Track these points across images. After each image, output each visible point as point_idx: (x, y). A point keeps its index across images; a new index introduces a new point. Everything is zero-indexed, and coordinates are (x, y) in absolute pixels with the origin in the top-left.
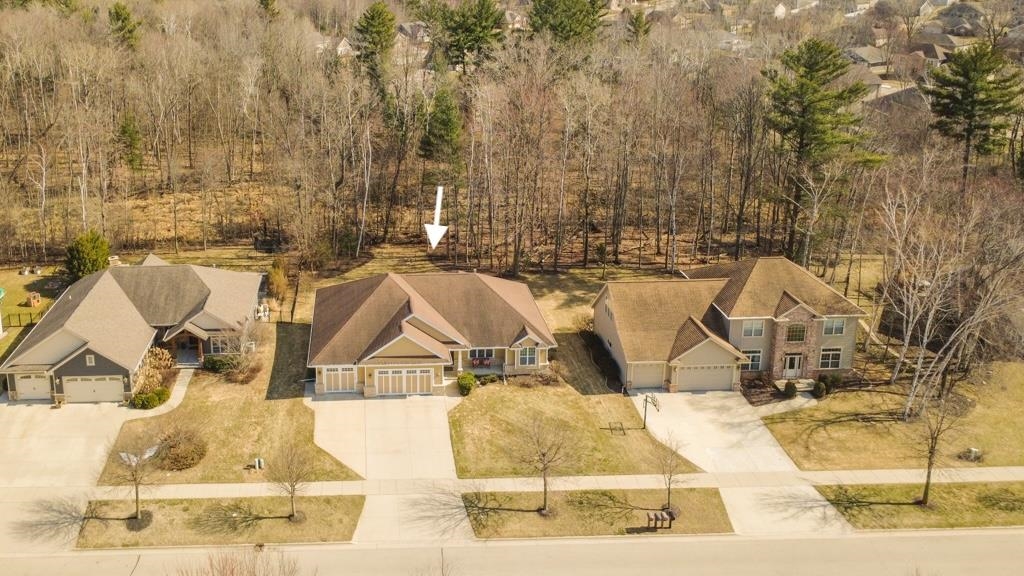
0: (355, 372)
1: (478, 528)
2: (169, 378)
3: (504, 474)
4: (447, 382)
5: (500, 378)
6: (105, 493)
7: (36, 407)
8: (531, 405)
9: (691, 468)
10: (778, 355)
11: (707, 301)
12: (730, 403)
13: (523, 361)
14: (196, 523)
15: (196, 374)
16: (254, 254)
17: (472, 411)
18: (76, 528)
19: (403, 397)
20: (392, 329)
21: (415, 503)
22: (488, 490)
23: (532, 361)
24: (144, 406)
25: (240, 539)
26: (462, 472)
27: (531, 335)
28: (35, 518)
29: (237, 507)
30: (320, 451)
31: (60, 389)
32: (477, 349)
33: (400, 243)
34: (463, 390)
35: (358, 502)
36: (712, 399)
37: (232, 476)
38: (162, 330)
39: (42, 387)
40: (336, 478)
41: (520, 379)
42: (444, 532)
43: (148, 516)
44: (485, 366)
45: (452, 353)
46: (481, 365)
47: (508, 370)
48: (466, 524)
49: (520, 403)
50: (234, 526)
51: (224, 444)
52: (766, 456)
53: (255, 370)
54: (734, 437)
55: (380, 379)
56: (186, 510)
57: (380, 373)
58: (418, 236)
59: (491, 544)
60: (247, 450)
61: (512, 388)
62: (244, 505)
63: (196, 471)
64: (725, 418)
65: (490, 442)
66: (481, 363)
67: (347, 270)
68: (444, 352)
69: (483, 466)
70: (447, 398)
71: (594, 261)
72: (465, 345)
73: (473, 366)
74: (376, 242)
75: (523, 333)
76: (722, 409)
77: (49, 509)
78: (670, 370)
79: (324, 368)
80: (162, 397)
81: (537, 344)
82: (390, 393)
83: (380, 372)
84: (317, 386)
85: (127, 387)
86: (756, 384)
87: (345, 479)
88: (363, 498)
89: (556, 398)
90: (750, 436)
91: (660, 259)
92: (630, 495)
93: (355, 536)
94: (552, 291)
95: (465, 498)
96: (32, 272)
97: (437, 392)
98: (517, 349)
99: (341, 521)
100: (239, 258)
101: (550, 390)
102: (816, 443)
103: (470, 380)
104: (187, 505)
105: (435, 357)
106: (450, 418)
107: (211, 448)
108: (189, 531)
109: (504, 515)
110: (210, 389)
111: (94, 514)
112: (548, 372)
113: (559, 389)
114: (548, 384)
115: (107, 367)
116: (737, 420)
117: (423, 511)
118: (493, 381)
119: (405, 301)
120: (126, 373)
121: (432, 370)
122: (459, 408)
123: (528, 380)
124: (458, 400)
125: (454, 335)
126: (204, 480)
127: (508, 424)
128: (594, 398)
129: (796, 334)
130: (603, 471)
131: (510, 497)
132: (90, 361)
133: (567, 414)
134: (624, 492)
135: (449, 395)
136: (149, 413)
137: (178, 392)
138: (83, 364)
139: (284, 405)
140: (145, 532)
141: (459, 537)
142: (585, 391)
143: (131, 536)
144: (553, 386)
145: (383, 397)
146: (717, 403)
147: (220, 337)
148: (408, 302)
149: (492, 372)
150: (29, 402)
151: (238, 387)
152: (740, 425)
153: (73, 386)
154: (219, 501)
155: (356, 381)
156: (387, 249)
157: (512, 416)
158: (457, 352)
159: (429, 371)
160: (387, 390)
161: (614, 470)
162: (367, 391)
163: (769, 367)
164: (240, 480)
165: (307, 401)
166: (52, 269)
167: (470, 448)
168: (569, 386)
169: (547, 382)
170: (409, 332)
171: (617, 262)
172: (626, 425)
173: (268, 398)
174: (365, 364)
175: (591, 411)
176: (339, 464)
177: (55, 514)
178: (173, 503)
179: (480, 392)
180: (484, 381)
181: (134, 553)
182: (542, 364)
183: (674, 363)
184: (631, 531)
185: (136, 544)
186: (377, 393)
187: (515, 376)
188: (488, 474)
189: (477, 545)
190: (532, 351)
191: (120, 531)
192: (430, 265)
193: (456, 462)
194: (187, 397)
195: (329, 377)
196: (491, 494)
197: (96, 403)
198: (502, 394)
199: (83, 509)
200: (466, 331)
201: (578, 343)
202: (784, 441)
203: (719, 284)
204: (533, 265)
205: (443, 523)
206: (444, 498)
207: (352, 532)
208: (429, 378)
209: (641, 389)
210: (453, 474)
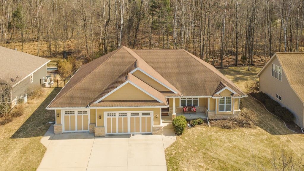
0: (89, 114)
4: (164, 124)
5: (205, 121)
8: (234, 143)
13: (222, 108)
17: (186, 148)
19: (128, 136)
23: (228, 108)
27: (227, 87)
32: (186, 97)
34: (177, 130)
41: (221, 123)
44: (193, 112)
45: (168, 99)
46: (190, 111)
47: (210, 115)
49: (224, 142)
55: (109, 120)
57: (108, 115)
61: (215, 129)
66: (190, 110)
68: (162, 98)
70: (163, 136)
72: (178, 94)
73: (184, 112)
79: (63, 110)
81: (232, 94)
82: (117, 133)
84: (56, 127)
89: (253, 138)
97: (156, 132)
98: (217, 98)
101: (247, 131)
105: (155, 101)
106: (167, 155)
112: (240, 117)
114: (242, 126)
118: (200, 123)
119: (133, 63)
121: (152, 113)
122: (174, 146)
123: (226, 123)
124: (173, 139)
125: (171, 88)
127: (219, 161)
135: (166, 135)
142: (273, 132)
144: (246, 127)
145: (111, 136)
148: (135, 63)
149: (198, 117)
155: (89, 122)
158: (172, 99)
159: (149, 114)
160: (115, 131)
162: (97, 130)
168: (259, 128)
169: (242, 124)
171: (252, 65)
174: (96, 107)
179: (192, 132)
180: (193, 123)
182: (235, 110)
186: (106, 132)
187: (216, 120)
190: (229, 100)
195: (66, 119)
198: (209, 134)
201: (253, 100)
208: (149, 119)
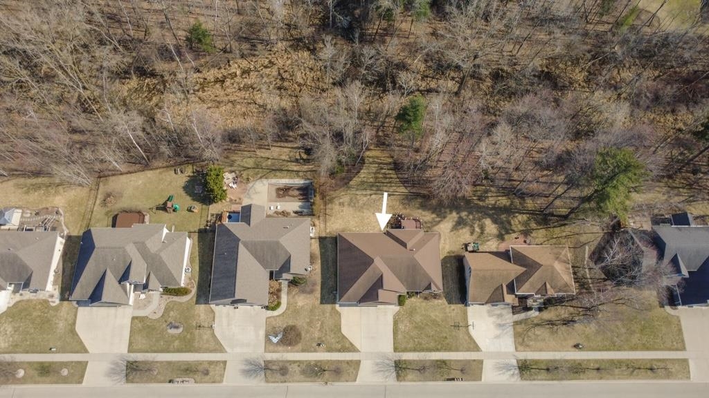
1: (398, 377)
3: (410, 351)
5: (417, 294)
6: (270, 356)
7: (228, 307)
8: (426, 312)
9: (478, 348)
11: (513, 277)
12: (504, 312)
14: (303, 372)
15: (289, 286)
17: (403, 315)
18: (263, 373)
21: (377, 364)
22: (404, 358)
24: (273, 310)
25: (319, 380)
26: (396, 350)
28: (247, 368)
29: (316, 366)
30: (344, 337)
34: (401, 302)
35: (358, 363)
37: (313, 349)
38: (272, 273)
40: (350, 351)
41: (425, 294)
42: (386, 378)
43: (287, 369)
48: (394, 374)
49: (423, 310)
50: (316, 374)
51: (307, 332)
52: (507, 344)
53: (314, 284)
54: (498, 332)
56: (299, 366)
59: (402, 383)
60: (317, 335)
61: (420, 300)
62: (319, 364)
63: (299, 346)
64: (499, 321)
65: (408, 333)
69: (403, 346)
70: (394, 307)
72: (404, 291)
75: (430, 285)
76: (500, 316)
77: (251, 364)
80: (279, 304)
87: (353, 352)
88: (360, 361)
90: (505, 331)
92: (452, 363)
93: (357, 380)
95: (395, 362)
99: (352, 372)
101: (436, 302)
102: (529, 337)
103: (404, 296)
104: (299, 362)
106: (394, 319)
108: (302, 376)
109: (408, 370)
110: (296, 297)
111: (267, 366)
113: (440, 301)
114: (435, 298)
116: (503, 322)
117: (380, 368)
118: (414, 296)
122: (398, 314)
124: (398, 308)
126: (303, 351)
127: (416, 323)
128: (453, 306)
130: (446, 350)
131: (411, 362)
133: (440, 317)
134: (450, 361)
135: (395, 305)
136: (276, 313)
137: (284, 298)
139: (328, 307)
140: (288, 376)
141: (391, 380)
142: (450, 302)
143: (282, 378)
144: (437, 299)
146: (498, 312)
151: (308, 296)
152: (504, 325)
154: (310, 362)
156: (372, 151)
157: (418, 319)
161: (450, 350)
164: (315, 351)
165: (337, 307)
167: (400, 336)
168: (444, 299)
172: (461, 324)
173: (321, 303)
175: (449, 315)
176: (351, 344)
177: (253, 366)
178: (294, 362)
179: (408, 303)
180: (411, 296)
181: (286, 385)
184: (449, 380)
185: (285, 382)
188: (405, 350)
189: (398, 383)
191: (279, 376)
193: (394, 344)
194: (288, 302)
196: (405, 360)
198: (416, 304)
199: (263, 365)
200: (405, 283)
202: (517, 335)
205: (387, 374)
206: (388, 362)
207: (356, 378)
209: (472, 303)
210: (392, 350)
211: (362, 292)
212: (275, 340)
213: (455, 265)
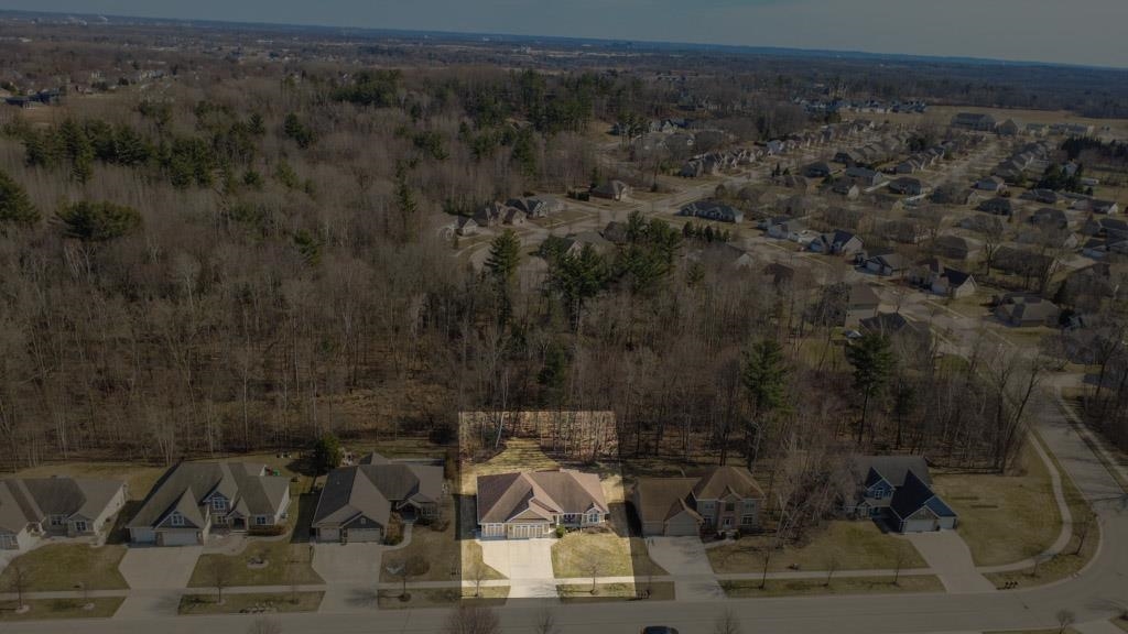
0: (503, 527)
2: (402, 528)
3: (576, 576)
4: (550, 531)
5: (579, 529)
6: (385, 586)
7: (332, 545)
8: (593, 543)
9: (665, 573)
10: (720, 518)
11: (689, 489)
12: (693, 542)
13: (591, 520)
14: (432, 598)
15: (415, 526)
16: (428, 444)
17: (564, 546)
18: (376, 601)
19: (528, 539)
20: (522, 505)
21: (533, 589)
22: (569, 583)
23: (596, 520)
24: (392, 544)
26: (556, 576)
27: (596, 507)
28: (354, 597)
30: (487, 566)
31: (346, 535)
32: (567, 514)
33: (522, 437)
34: (559, 535)
35: (507, 589)
36: (684, 540)
37: (445, 578)
38: (394, 503)
39: (335, 534)
40: (496, 579)
41: (589, 529)
43: (409, 596)
44: (571, 523)
45: (554, 516)
46: (569, 522)
47: (583, 524)
49: (588, 542)
50: (450, 599)
51: (437, 563)
53: (447, 524)
54: (689, 559)
55: (516, 530)
56: (426, 593)
58: (534, 431)
60: (450, 565)
61: (584, 534)
62: (453, 591)
63: (427, 575)
65: (571, 562)
67: (490, 458)
68: (549, 516)
69: (566, 573)
70: (550, 539)
71: (641, 454)
72: (561, 512)
73: (565, 522)
74: (507, 435)
75: (592, 506)
77: (359, 593)
78: (665, 526)
79: (486, 524)
80: (400, 539)
81: (598, 512)
82: (521, 537)
83: (516, 526)
84: (482, 534)
85: (382, 534)
86: (709, 532)
87: (500, 579)
88: (509, 587)
89: (606, 539)
91: (682, 452)
93: (506, 604)
94: (613, 475)
95: (557, 586)
96: (286, 456)
97: (546, 536)
98: (588, 515)
100: (419, 447)
101: (604, 535)
103: (562, 530)
104: (427, 591)
105: (546, 519)
106: (551, 549)
107: (432, 565)
108: (430, 602)
109: (575, 593)
110: (423, 534)
111: (381, 595)
112: (604, 526)
113: (609, 535)
114: (603, 532)
115: (371, 524)
116: (693, 551)
117: (538, 592)
118: (575, 530)
119: (530, 489)
120: (382, 527)
121: (544, 525)
122: (556, 545)
123: (593, 530)
124: (556, 540)
125: (556, 508)
126: (431, 580)
127: (581, 552)
128: (626, 539)
129: (730, 508)
130: (623, 575)
131: (578, 586)
132: (363, 521)
133: (610, 548)
135: (552, 538)
136: (396, 547)
137: (408, 536)
138: (359, 522)
139: (465, 542)
140: (410, 602)
141: (553, 603)
142: (620, 536)
143: (403, 604)
144: (606, 533)
145: (517, 539)
146: (686, 542)
147: (427, 506)
148: (532, 490)
149: (575, 526)
150: (328, 542)
151: (439, 533)
152: (694, 553)
153: (352, 533)
154: (441, 589)
155: (503, 531)
156: (514, 442)
157: (583, 549)
158: (556, 516)
159: (541, 526)
162: (509, 536)
163: (716, 524)
164: (449, 579)
165: (477, 541)
166: (297, 454)
167: (561, 564)
168: (614, 534)
169: (603, 530)
170: (533, 507)
171: (656, 455)
172: (640, 553)
173: (457, 539)
174: (508, 523)
175: (623, 546)
176: (496, 571)
177: (364, 595)
178: (419, 590)
179: (568, 536)
180: (570, 530)
181: (407, 611)
182: (601, 521)
183: (668, 522)
185: (406, 608)
186: (514, 537)
187: (586, 528)
188: (569, 576)
190: (596, 515)
191: (398, 603)
192: (541, 455)
193: (554, 571)
194: (413, 539)
195: (488, 529)
196: (570, 585)
197: (364, 542)
198: (579, 537)
199: (376, 593)
200: (561, 505)
203: (696, 480)
204: (606, 456)
206: (547, 586)
208: (541, 529)
209: (650, 535)
210: (552, 576)
211: (509, 509)
212: (392, 571)
213: (623, 509)
